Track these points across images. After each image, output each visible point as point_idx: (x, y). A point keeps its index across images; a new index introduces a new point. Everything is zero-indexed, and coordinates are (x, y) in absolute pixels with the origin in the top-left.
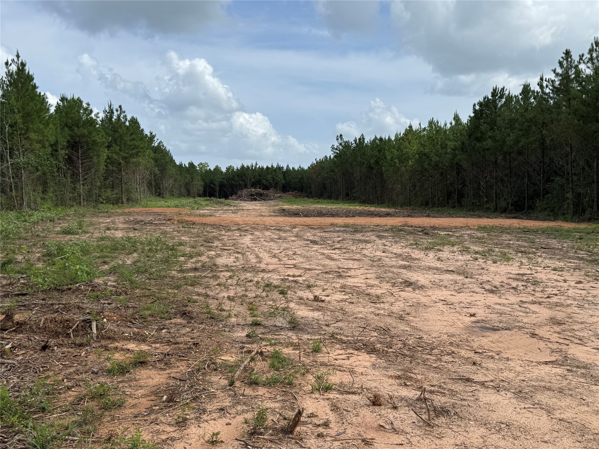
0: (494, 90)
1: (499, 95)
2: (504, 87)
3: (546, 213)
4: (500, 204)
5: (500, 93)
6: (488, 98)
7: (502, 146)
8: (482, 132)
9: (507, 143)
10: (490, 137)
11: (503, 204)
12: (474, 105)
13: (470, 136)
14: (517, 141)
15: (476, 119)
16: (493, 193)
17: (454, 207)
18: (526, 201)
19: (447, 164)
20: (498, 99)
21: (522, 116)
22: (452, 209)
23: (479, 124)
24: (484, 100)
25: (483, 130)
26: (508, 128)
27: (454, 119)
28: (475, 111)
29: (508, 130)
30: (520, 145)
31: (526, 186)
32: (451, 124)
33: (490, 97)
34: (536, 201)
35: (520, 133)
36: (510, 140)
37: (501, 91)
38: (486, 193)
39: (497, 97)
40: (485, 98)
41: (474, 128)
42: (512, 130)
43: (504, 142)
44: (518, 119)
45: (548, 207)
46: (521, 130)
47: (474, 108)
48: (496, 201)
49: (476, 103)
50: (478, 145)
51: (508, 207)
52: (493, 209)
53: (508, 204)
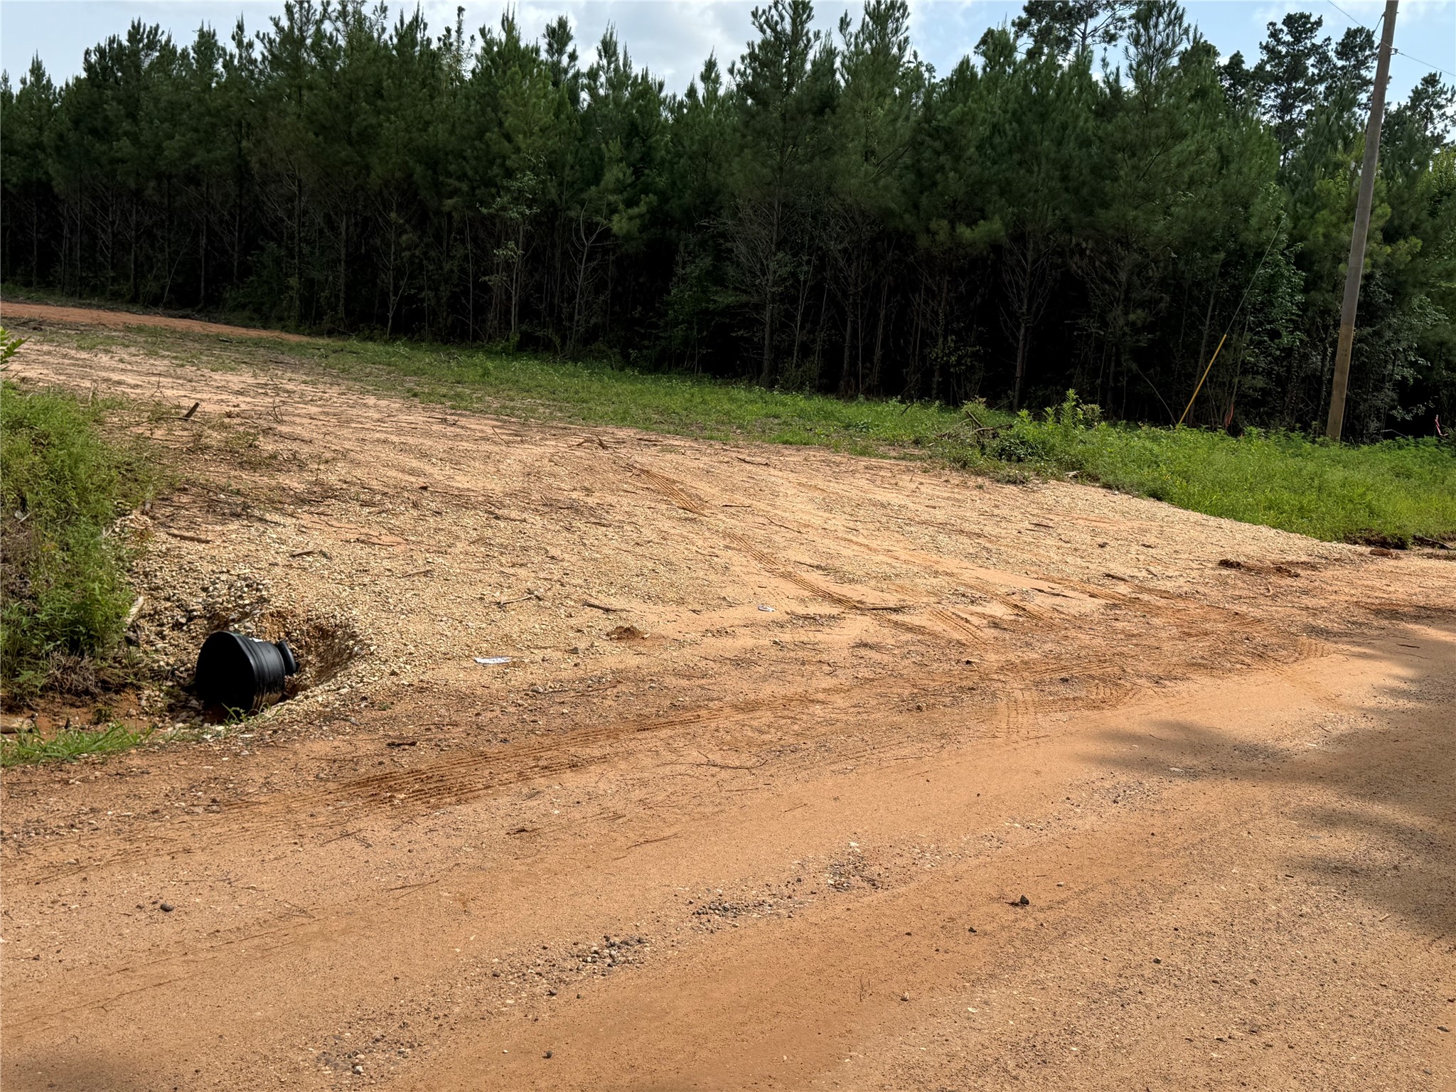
0: (133, 27)
1: (146, 41)
2: (158, 26)
3: (247, 313)
4: (145, 286)
5: (148, 37)
6: (120, 44)
7: (153, 159)
8: (106, 118)
9: (166, 153)
10: (126, 134)
11: (152, 287)
12: (87, 53)
13: (76, 123)
14: (187, 154)
15: (93, 86)
16: (129, 260)
17: (28, 284)
18: (203, 285)
19: (15, 180)
20: (143, 49)
21: (200, 100)
22: (25, 289)
23: (100, 98)
24: (109, 45)
25: (109, 113)
26: (166, 120)
27: (32, 71)
28: (89, 67)
29: (166, 125)
30: (194, 161)
31: (202, 252)
32: (23, 81)
33: (125, 43)
34: (224, 288)
35: (195, 136)
36: (172, 149)
37: (150, 32)
38: (112, 258)
39: (141, 45)
40: (114, 41)
41: (88, 108)
42: (175, 126)
43: (159, 148)
44: (189, 106)
45: (250, 303)
46: (196, 130)
47: (86, 59)
48: (135, 279)
49: (92, 48)
50: (100, 147)
51: (163, 294)
52: (128, 297)
53: (163, 288)
